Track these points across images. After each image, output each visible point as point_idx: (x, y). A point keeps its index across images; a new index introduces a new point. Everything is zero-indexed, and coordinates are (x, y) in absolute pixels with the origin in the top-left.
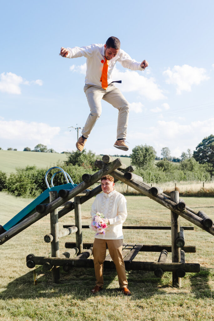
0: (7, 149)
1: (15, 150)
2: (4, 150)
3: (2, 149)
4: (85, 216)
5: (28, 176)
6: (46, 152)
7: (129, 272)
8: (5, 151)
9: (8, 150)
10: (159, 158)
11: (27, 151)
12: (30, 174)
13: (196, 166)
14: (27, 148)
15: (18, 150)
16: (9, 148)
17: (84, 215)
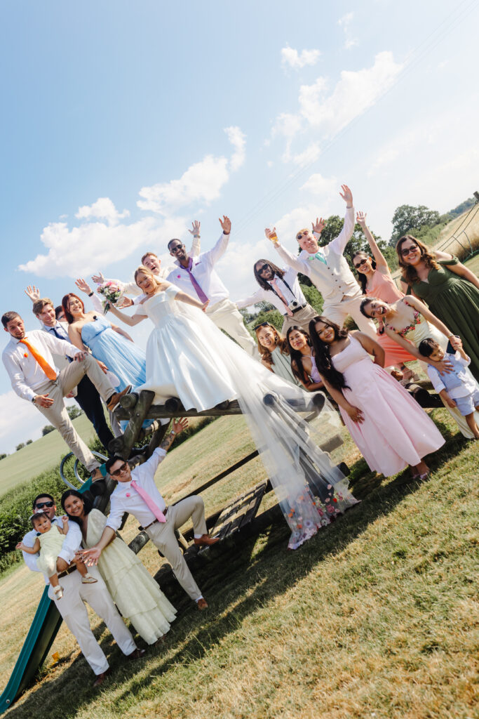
0: (15, 449)
1: (30, 442)
2: (11, 453)
3: (7, 454)
4: (183, 482)
5: (69, 473)
6: (80, 415)
7: (268, 533)
8: (14, 455)
9: (18, 449)
10: (256, 314)
11: (50, 431)
12: (70, 468)
13: (313, 294)
14: (46, 427)
15: (34, 441)
16: (18, 445)
17: (181, 482)
